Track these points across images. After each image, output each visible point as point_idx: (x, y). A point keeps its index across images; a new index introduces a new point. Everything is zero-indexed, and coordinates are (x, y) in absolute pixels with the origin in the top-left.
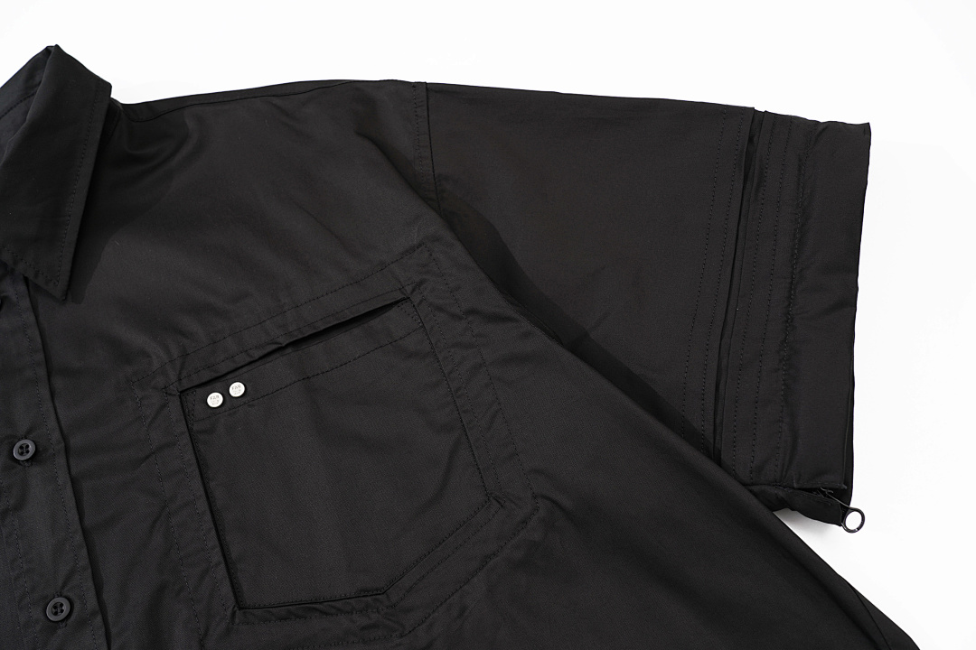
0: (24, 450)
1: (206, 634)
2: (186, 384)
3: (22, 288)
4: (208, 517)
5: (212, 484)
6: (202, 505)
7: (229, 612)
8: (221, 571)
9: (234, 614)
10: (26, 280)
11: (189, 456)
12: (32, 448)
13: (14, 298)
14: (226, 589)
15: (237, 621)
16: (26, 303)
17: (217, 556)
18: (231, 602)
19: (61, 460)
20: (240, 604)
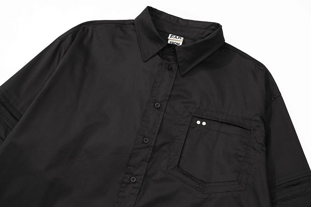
0: (157, 105)
1: (169, 166)
2: (195, 115)
3: (177, 68)
4: (183, 145)
5: (187, 139)
6: (183, 142)
7: (175, 166)
8: (178, 157)
9: (176, 166)
10: (178, 67)
11: (187, 130)
12: (159, 106)
13: (173, 69)
14: (177, 161)
15: (175, 168)
16: (175, 72)
17: (179, 154)
18: (177, 164)
19: (163, 113)
20: (178, 166)
